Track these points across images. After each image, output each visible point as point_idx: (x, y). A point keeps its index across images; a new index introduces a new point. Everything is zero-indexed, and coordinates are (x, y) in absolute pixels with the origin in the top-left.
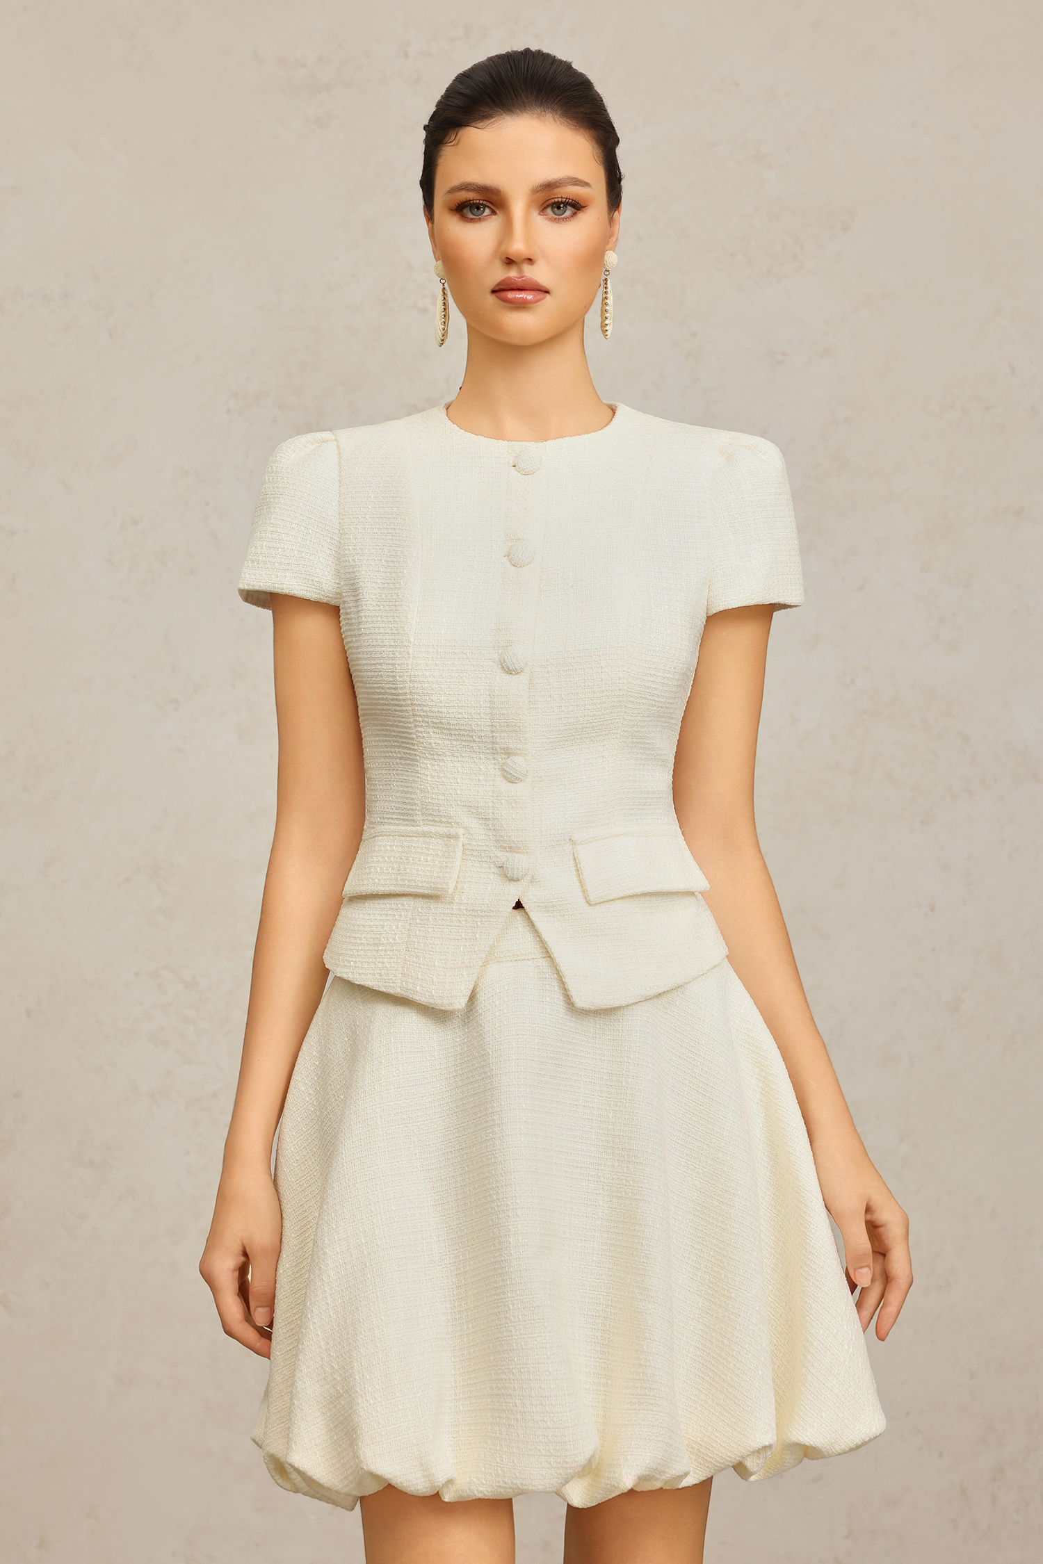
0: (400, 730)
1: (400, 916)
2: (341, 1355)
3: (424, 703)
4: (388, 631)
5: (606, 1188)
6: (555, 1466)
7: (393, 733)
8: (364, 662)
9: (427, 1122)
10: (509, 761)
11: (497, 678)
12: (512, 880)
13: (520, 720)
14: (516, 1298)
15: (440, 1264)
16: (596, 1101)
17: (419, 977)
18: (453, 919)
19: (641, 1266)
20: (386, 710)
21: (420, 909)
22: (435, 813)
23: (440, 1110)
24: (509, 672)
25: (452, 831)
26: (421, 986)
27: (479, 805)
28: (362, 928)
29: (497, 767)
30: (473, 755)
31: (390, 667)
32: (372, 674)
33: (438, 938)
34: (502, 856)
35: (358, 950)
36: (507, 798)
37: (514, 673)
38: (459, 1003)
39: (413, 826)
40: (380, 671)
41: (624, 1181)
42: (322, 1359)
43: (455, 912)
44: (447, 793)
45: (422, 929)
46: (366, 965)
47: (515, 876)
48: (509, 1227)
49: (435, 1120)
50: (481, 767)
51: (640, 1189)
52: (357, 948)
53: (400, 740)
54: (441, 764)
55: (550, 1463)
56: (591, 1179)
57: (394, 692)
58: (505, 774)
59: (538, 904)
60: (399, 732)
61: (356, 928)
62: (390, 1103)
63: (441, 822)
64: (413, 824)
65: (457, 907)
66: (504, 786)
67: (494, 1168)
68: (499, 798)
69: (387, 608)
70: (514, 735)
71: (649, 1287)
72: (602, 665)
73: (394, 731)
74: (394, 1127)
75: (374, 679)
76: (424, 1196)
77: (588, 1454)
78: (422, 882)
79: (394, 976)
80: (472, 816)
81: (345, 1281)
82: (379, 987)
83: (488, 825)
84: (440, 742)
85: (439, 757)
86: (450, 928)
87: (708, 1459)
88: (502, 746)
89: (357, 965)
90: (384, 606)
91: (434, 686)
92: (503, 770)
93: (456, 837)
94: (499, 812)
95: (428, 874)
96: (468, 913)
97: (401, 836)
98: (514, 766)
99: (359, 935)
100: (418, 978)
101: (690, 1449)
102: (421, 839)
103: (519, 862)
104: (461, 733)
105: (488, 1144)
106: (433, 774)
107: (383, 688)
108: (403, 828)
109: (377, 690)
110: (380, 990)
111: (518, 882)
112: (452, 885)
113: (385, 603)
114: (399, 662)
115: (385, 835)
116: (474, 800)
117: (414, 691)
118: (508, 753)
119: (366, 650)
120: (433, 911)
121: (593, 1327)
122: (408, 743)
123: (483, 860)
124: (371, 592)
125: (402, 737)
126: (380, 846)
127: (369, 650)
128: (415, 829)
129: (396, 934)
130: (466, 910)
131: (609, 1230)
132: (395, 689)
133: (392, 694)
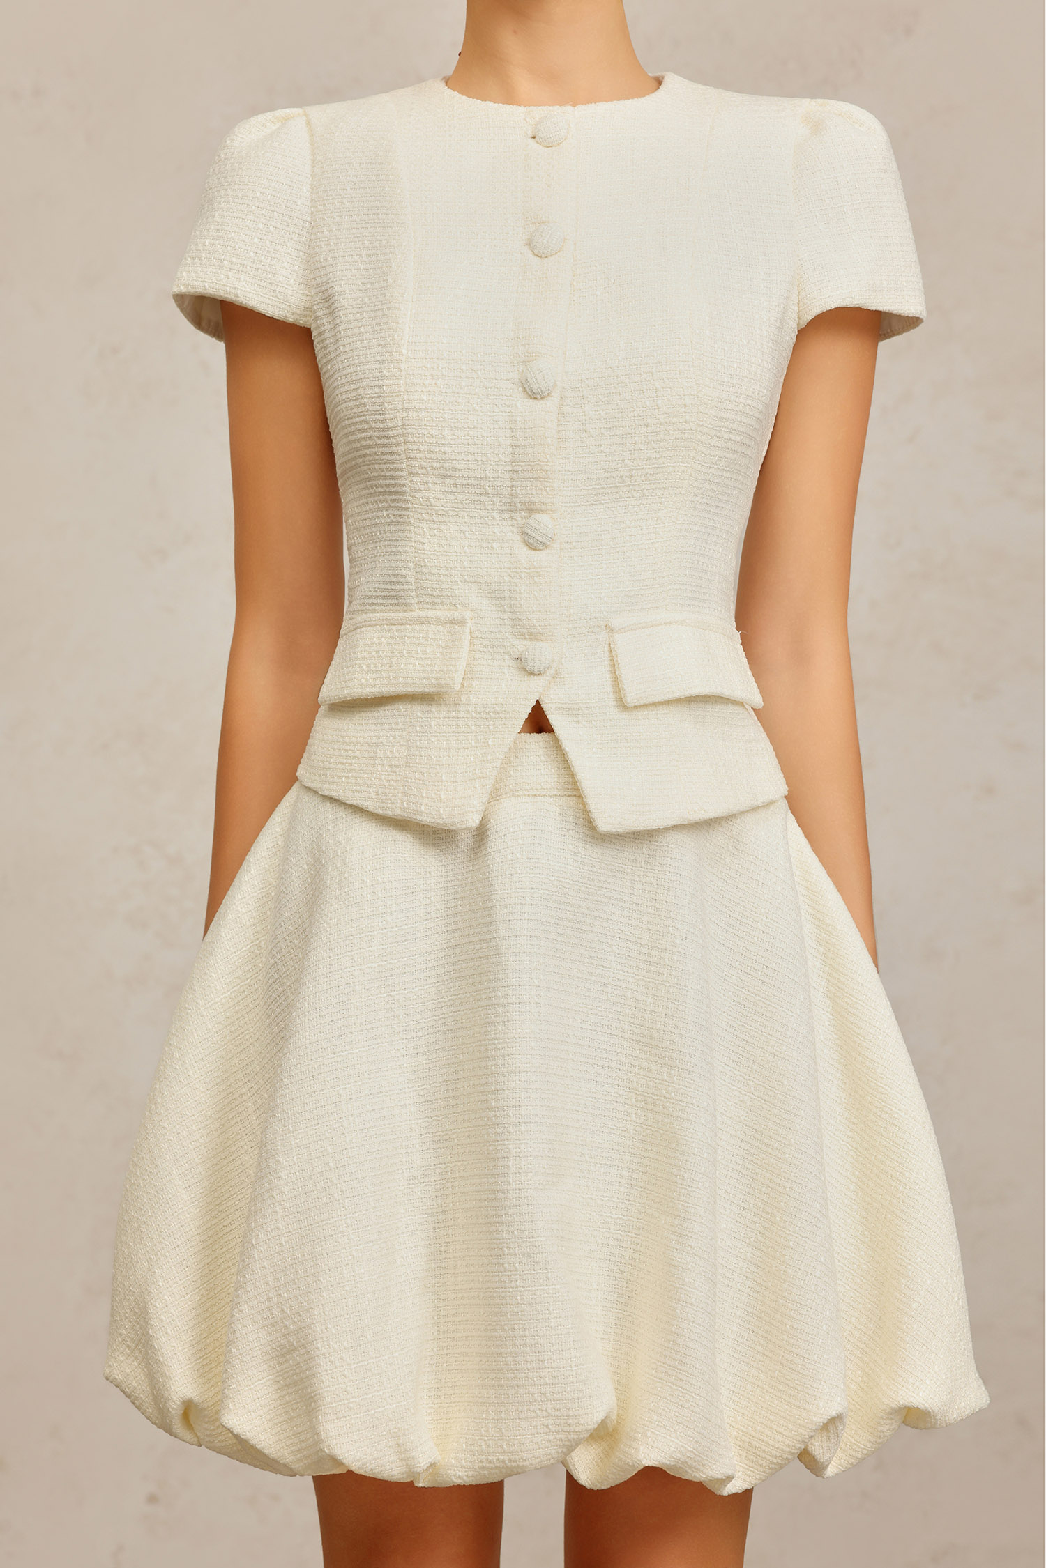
0: (388, 482)
1: (397, 724)
2: (296, 1296)
3: (421, 440)
4: (374, 342)
5: (640, 1098)
6: (553, 1429)
7: (380, 489)
8: (342, 390)
9: (417, 989)
10: (531, 521)
11: (519, 405)
12: (532, 674)
13: (548, 461)
14: (513, 1240)
15: (423, 1180)
16: (631, 980)
17: (424, 795)
18: (460, 723)
19: (680, 1206)
20: (370, 455)
21: (419, 714)
22: (435, 593)
23: (433, 973)
24: (533, 395)
25: (457, 615)
26: (427, 805)
27: (493, 581)
28: (354, 740)
29: (515, 530)
30: (484, 514)
31: (376, 390)
32: (352, 403)
33: (443, 749)
34: (520, 645)
35: (351, 764)
36: (528, 571)
37: (539, 397)
38: (472, 819)
39: (405, 611)
40: (362, 398)
41: (663, 1091)
42: (269, 1299)
43: (462, 715)
44: (451, 565)
45: (423, 738)
46: (360, 781)
47: (536, 669)
48: (510, 1147)
49: (426, 987)
50: (496, 531)
51: (685, 1105)
52: (350, 761)
53: (389, 498)
54: (442, 527)
55: (547, 1426)
56: (621, 1083)
57: (382, 426)
58: (526, 538)
59: (560, 705)
60: (388, 486)
61: (347, 740)
62: (373, 965)
63: (443, 604)
64: (406, 608)
65: (465, 709)
66: (524, 553)
67: (494, 1062)
68: (518, 570)
69: (372, 314)
70: (539, 483)
71: (690, 1234)
72: (657, 385)
73: (381, 486)
74: (374, 997)
75: (355, 410)
76: (407, 1090)
77: (598, 1417)
78: (420, 679)
79: (393, 796)
80: (483, 595)
81: (303, 1200)
82: (375, 808)
83: (503, 606)
84: (441, 497)
85: (440, 519)
86: (457, 735)
87: (762, 1454)
88: (523, 500)
89: (350, 781)
90: (367, 312)
91: (434, 415)
92: (523, 533)
93: (462, 622)
94: (517, 589)
95: (428, 669)
96: (478, 716)
97: (391, 624)
98: (537, 527)
99: (352, 748)
100: (422, 797)
101: (739, 1443)
102: (417, 627)
103: (540, 652)
104: (470, 482)
105: (489, 1029)
106: (432, 541)
107: (367, 422)
108: (392, 615)
109: (359, 427)
110: (376, 811)
111: (539, 677)
112: (458, 680)
113: (369, 309)
114: (388, 382)
115: (369, 625)
116: (486, 574)
117: (407, 423)
118: (531, 509)
119: (345, 373)
120: (436, 715)
121: (617, 1275)
122: (398, 501)
123: (496, 650)
124: (347, 296)
125: (391, 493)
126: (364, 639)
127: (349, 371)
128: (408, 614)
129: (393, 746)
130: (476, 712)
131: (643, 1153)
132: (383, 421)
133: (379, 429)
